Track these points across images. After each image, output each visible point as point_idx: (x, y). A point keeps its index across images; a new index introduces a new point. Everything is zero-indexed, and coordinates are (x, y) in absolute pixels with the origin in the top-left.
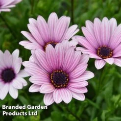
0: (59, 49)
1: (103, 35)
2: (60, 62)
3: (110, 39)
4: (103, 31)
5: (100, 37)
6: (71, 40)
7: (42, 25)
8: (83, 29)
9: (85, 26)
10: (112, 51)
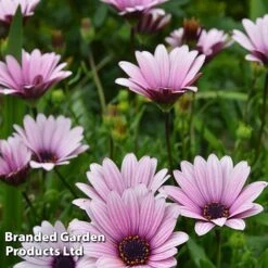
0: (129, 198)
1: (212, 183)
2: (134, 222)
3: (223, 190)
4: (211, 177)
5: (206, 186)
6: (157, 193)
7: (111, 173)
8: (176, 173)
9: (180, 170)
10: (228, 209)
